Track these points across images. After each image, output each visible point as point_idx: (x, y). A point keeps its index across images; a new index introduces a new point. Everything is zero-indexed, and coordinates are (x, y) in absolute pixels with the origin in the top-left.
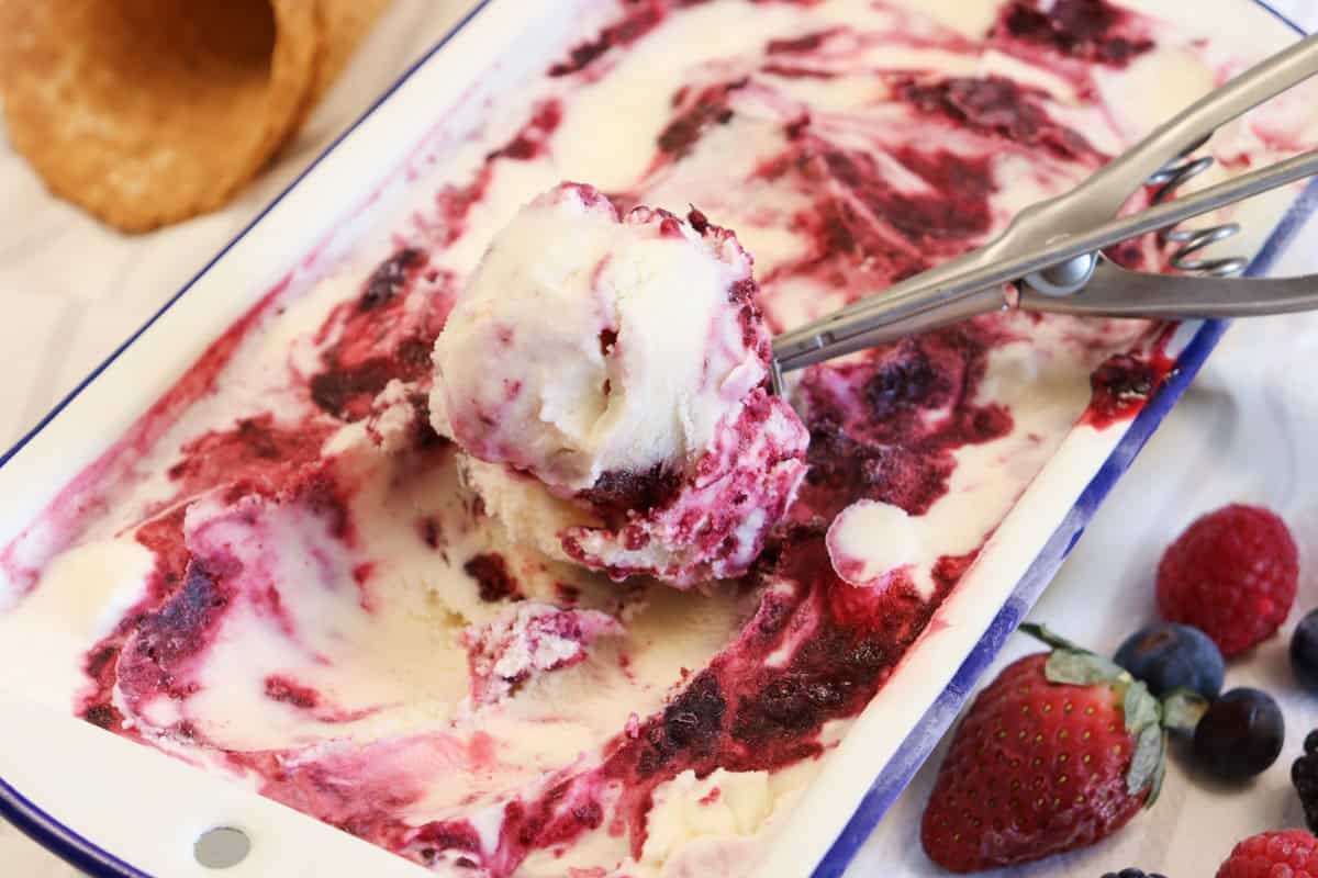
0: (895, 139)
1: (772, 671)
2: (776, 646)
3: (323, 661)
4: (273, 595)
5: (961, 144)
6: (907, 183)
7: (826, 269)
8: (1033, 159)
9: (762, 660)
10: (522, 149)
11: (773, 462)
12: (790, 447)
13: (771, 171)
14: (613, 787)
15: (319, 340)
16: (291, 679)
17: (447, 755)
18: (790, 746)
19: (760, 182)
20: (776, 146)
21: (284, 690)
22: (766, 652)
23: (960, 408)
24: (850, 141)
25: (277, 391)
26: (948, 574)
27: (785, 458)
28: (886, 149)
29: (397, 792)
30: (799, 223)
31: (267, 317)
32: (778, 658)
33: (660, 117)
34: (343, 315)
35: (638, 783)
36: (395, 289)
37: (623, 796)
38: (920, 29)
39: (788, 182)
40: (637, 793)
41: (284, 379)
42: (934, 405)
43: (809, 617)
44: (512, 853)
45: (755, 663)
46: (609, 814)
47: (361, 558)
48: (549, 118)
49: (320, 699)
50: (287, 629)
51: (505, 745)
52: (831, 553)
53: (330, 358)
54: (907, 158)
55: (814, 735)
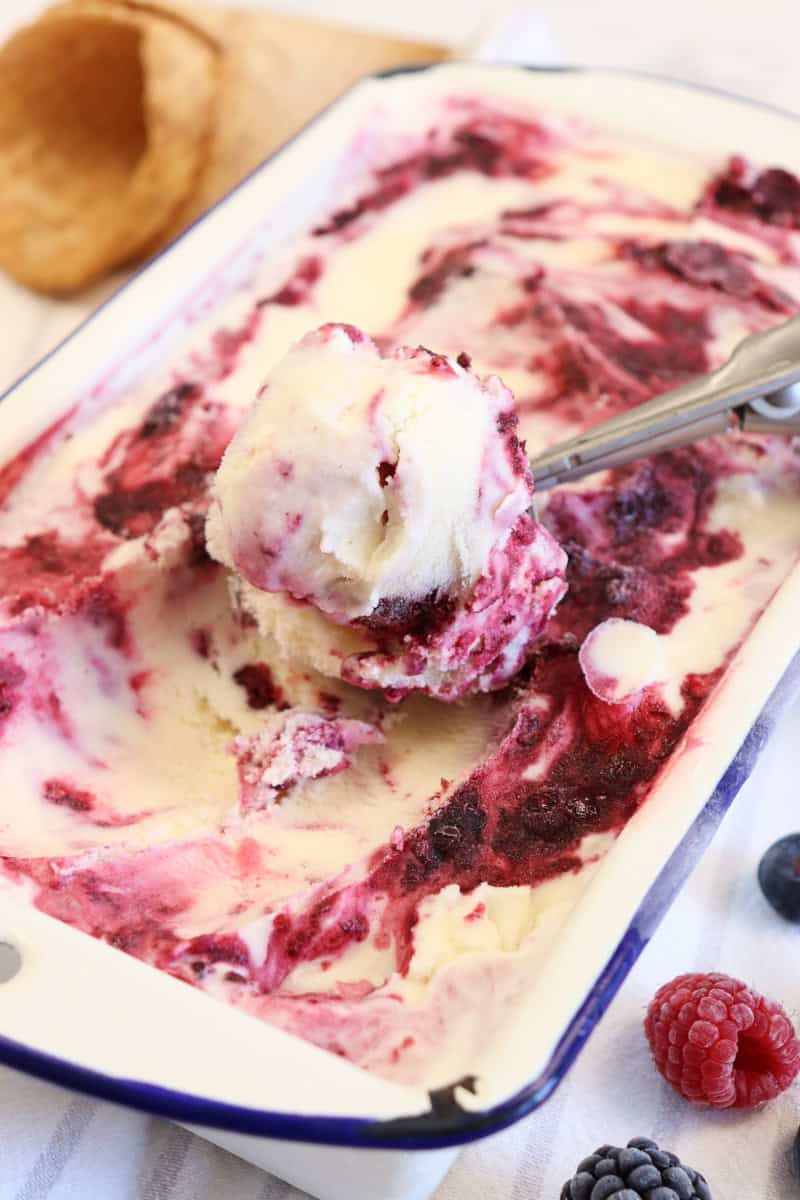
0: (622, 292)
1: (530, 785)
2: (533, 760)
3: (99, 765)
4: (54, 701)
5: (680, 297)
6: (634, 331)
7: (564, 406)
8: (744, 311)
9: (520, 773)
10: (288, 298)
11: (537, 582)
12: (552, 567)
13: (511, 319)
14: (378, 899)
15: (104, 462)
16: (69, 782)
17: (216, 862)
18: (552, 860)
19: (502, 330)
20: (514, 298)
21: (63, 793)
22: (524, 765)
23: (694, 533)
24: (582, 294)
25: (61, 509)
26: (697, 692)
27: (548, 577)
28: (612, 300)
29: (168, 901)
30: (537, 365)
31: (56, 443)
32: (535, 772)
33: (408, 273)
34: (126, 441)
35: (403, 895)
36: (174, 418)
37: (389, 908)
38: (635, 200)
39: (526, 329)
40: (402, 905)
41: (69, 498)
42: (670, 530)
43: (563, 732)
44: (280, 965)
45: (513, 777)
46: (375, 926)
47: (137, 667)
48: (311, 271)
49: (96, 803)
50: (67, 734)
51: (271, 852)
52: (585, 671)
53: (113, 480)
54: (632, 308)
55: (572, 849)
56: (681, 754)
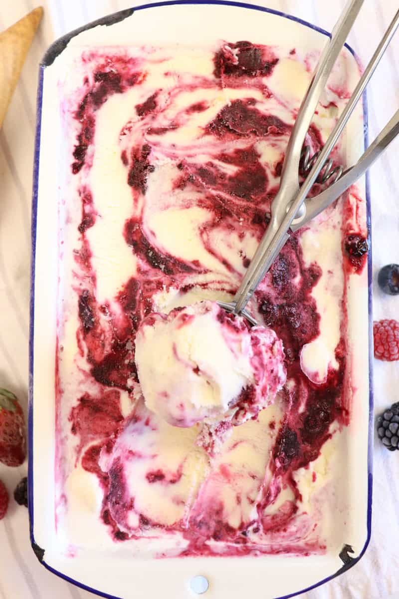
0: (216, 151)
1: (303, 414)
2: (299, 405)
3: (154, 456)
4: (131, 452)
5: (241, 144)
6: (230, 170)
7: (223, 223)
8: (268, 140)
9: (297, 412)
10: (87, 222)
11: (271, 349)
12: (272, 340)
13: (180, 184)
14: (279, 478)
15: (82, 354)
16: (151, 471)
17: (217, 480)
18: (323, 438)
19: (177, 191)
20: (177, 174)
21: (153, 477)
22: (297, 409)
23: (303, 272)
25: (81, 382)
26: (341, 355)
27: (273, 344)
28: (216, 157)
29: (216, 507)
30: (201, 203)
31: (61, 355)
32: (302, 409)
33: (123, 173)
34: (81, 337)
35: (285, 474)
36: (93, 320)
37: (283, 479)
39: (189, 187)
40: (286, 476)
41: (82, 377)
42: (295, 276)
43: (305, 392)
45: (296, 414)
46: (281, 486)
47: (144, 420)
48: (87, 198)
49: (164, 472)
50: (140, 456)
51: (230, 465)
52: (307, 375)
53: (90, 360)
54: (224, 157)
55: (327, 432)
56: (352, 396)
